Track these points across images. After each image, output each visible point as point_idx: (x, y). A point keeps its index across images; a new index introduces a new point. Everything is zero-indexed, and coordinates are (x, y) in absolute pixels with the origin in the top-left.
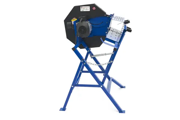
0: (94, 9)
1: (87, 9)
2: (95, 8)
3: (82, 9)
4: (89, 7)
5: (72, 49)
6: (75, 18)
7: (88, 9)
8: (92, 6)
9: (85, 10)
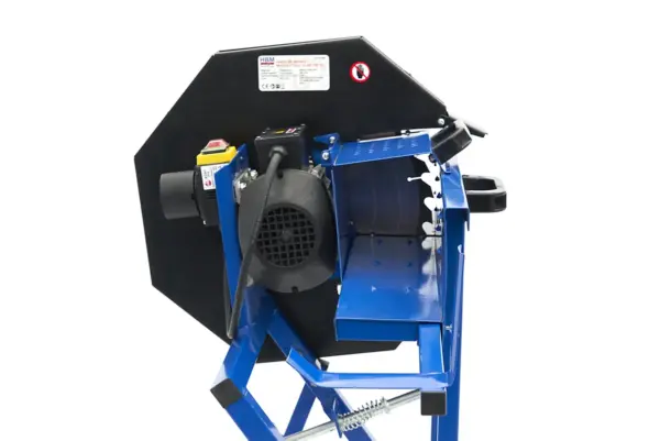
0: (360, 74)
1: (310, 74)
2: (366, 71)
3: (275, 77)
4: (325, 60)
5: (212, 391)
6: (222, 144)
7: (314, 75)
8: (345, 53)
9: (291, 85)
